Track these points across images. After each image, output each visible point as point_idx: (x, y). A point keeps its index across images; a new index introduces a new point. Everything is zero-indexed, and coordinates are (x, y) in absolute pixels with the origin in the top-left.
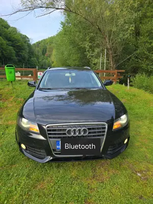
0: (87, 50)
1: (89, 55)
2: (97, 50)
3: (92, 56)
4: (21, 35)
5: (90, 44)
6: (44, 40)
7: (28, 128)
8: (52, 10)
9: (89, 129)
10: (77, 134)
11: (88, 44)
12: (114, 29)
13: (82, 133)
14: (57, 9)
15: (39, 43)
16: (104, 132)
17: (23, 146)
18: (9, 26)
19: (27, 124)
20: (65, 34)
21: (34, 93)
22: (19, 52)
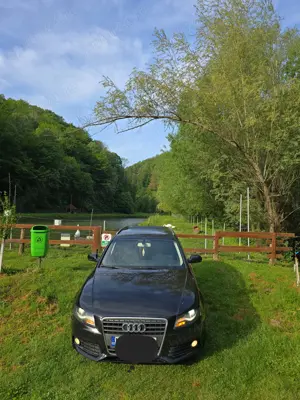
0: (215, 185)
1: (218, 194)
2: (236, 186)
3: (226, 198)
4: (108, 153)
5: (221, 174)
6: (149, 160)
7: (84, 320)
8: (147, 120)
9: (147, 325)
10: (134, 329)
11: (217, 173)
12: (269, 147)
13: (139, 330)
14: (156, 118)
15: (138, 166)
16: (163, 329)
17: (77, 341)
18: (90, 140)
19: (84, 315)
20: (174, 155)
21: (94, 272)
22: (101, 182)
